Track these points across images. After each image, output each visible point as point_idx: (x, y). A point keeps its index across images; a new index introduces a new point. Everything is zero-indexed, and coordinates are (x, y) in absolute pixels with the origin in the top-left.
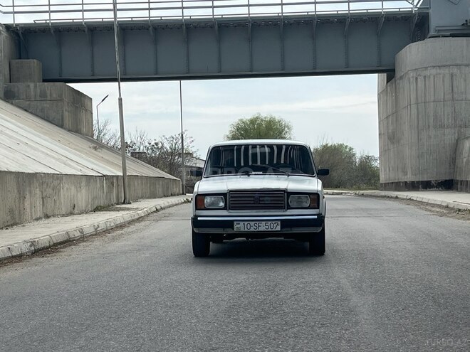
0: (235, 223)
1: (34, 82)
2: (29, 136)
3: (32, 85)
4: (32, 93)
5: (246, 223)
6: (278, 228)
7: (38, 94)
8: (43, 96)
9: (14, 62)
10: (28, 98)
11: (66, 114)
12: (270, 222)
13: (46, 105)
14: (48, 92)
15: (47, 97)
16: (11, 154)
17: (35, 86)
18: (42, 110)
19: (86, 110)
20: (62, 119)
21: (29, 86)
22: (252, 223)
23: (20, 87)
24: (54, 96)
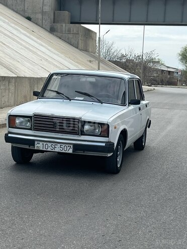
0: (36, 142)
1: (66, 23)
2: (52, 55)
3: (64, 25)
4: (64, 29)
5: (45, 144)
6: (71, 151)
7: (67, 30)
8: (69, 31)
9: (56, 12)
10: (62, 32)
11: (80, 42)
12: (64, 145)
13: (71, 36)
14: (72, 29)
15: (70, 32)
16: (32, 66)
17: (66, 26)
18: (68, 39)
19: (93, 39)
20: (78, 44)
21: (62, 26)
22: (50, 144)
23: (58, 26)
24: (75, 31)
